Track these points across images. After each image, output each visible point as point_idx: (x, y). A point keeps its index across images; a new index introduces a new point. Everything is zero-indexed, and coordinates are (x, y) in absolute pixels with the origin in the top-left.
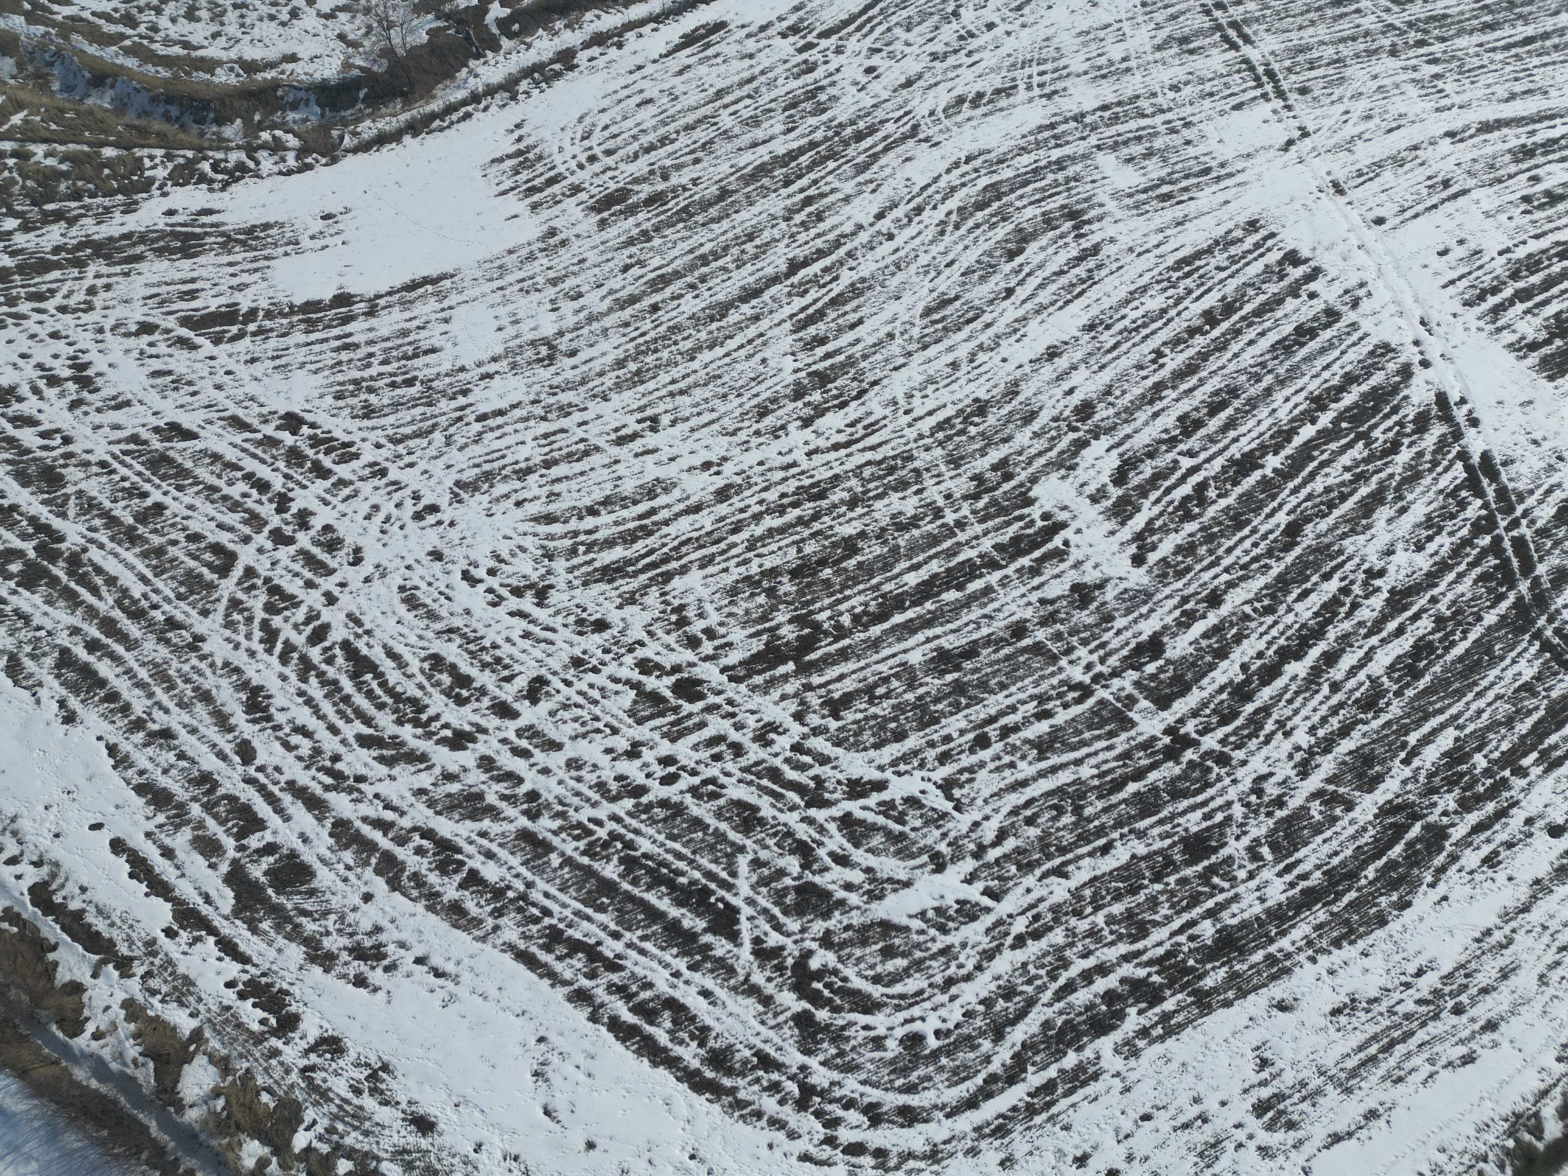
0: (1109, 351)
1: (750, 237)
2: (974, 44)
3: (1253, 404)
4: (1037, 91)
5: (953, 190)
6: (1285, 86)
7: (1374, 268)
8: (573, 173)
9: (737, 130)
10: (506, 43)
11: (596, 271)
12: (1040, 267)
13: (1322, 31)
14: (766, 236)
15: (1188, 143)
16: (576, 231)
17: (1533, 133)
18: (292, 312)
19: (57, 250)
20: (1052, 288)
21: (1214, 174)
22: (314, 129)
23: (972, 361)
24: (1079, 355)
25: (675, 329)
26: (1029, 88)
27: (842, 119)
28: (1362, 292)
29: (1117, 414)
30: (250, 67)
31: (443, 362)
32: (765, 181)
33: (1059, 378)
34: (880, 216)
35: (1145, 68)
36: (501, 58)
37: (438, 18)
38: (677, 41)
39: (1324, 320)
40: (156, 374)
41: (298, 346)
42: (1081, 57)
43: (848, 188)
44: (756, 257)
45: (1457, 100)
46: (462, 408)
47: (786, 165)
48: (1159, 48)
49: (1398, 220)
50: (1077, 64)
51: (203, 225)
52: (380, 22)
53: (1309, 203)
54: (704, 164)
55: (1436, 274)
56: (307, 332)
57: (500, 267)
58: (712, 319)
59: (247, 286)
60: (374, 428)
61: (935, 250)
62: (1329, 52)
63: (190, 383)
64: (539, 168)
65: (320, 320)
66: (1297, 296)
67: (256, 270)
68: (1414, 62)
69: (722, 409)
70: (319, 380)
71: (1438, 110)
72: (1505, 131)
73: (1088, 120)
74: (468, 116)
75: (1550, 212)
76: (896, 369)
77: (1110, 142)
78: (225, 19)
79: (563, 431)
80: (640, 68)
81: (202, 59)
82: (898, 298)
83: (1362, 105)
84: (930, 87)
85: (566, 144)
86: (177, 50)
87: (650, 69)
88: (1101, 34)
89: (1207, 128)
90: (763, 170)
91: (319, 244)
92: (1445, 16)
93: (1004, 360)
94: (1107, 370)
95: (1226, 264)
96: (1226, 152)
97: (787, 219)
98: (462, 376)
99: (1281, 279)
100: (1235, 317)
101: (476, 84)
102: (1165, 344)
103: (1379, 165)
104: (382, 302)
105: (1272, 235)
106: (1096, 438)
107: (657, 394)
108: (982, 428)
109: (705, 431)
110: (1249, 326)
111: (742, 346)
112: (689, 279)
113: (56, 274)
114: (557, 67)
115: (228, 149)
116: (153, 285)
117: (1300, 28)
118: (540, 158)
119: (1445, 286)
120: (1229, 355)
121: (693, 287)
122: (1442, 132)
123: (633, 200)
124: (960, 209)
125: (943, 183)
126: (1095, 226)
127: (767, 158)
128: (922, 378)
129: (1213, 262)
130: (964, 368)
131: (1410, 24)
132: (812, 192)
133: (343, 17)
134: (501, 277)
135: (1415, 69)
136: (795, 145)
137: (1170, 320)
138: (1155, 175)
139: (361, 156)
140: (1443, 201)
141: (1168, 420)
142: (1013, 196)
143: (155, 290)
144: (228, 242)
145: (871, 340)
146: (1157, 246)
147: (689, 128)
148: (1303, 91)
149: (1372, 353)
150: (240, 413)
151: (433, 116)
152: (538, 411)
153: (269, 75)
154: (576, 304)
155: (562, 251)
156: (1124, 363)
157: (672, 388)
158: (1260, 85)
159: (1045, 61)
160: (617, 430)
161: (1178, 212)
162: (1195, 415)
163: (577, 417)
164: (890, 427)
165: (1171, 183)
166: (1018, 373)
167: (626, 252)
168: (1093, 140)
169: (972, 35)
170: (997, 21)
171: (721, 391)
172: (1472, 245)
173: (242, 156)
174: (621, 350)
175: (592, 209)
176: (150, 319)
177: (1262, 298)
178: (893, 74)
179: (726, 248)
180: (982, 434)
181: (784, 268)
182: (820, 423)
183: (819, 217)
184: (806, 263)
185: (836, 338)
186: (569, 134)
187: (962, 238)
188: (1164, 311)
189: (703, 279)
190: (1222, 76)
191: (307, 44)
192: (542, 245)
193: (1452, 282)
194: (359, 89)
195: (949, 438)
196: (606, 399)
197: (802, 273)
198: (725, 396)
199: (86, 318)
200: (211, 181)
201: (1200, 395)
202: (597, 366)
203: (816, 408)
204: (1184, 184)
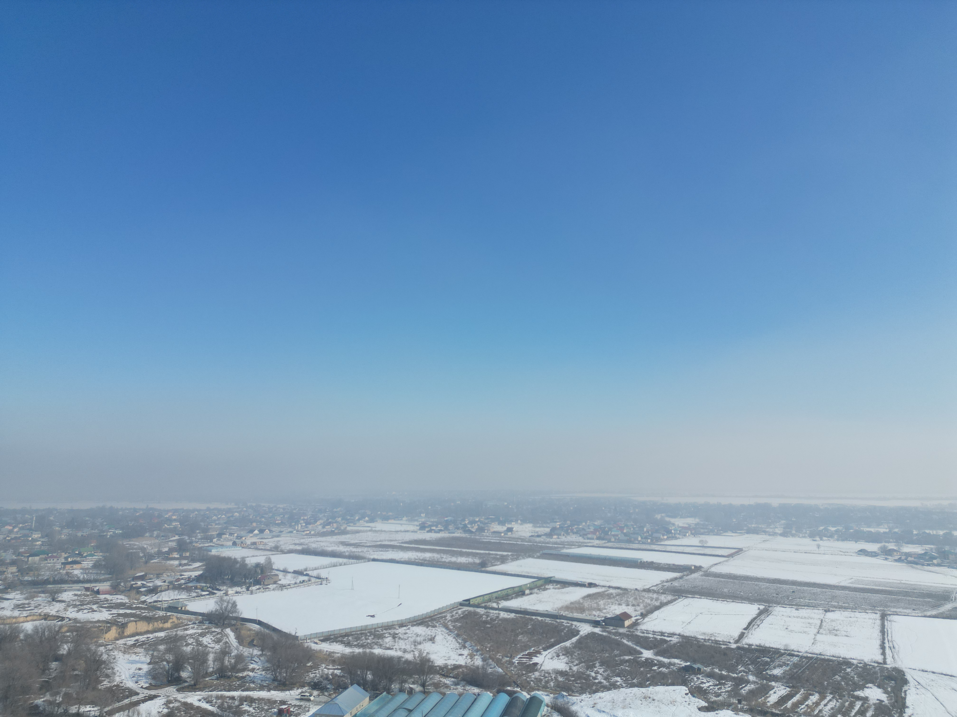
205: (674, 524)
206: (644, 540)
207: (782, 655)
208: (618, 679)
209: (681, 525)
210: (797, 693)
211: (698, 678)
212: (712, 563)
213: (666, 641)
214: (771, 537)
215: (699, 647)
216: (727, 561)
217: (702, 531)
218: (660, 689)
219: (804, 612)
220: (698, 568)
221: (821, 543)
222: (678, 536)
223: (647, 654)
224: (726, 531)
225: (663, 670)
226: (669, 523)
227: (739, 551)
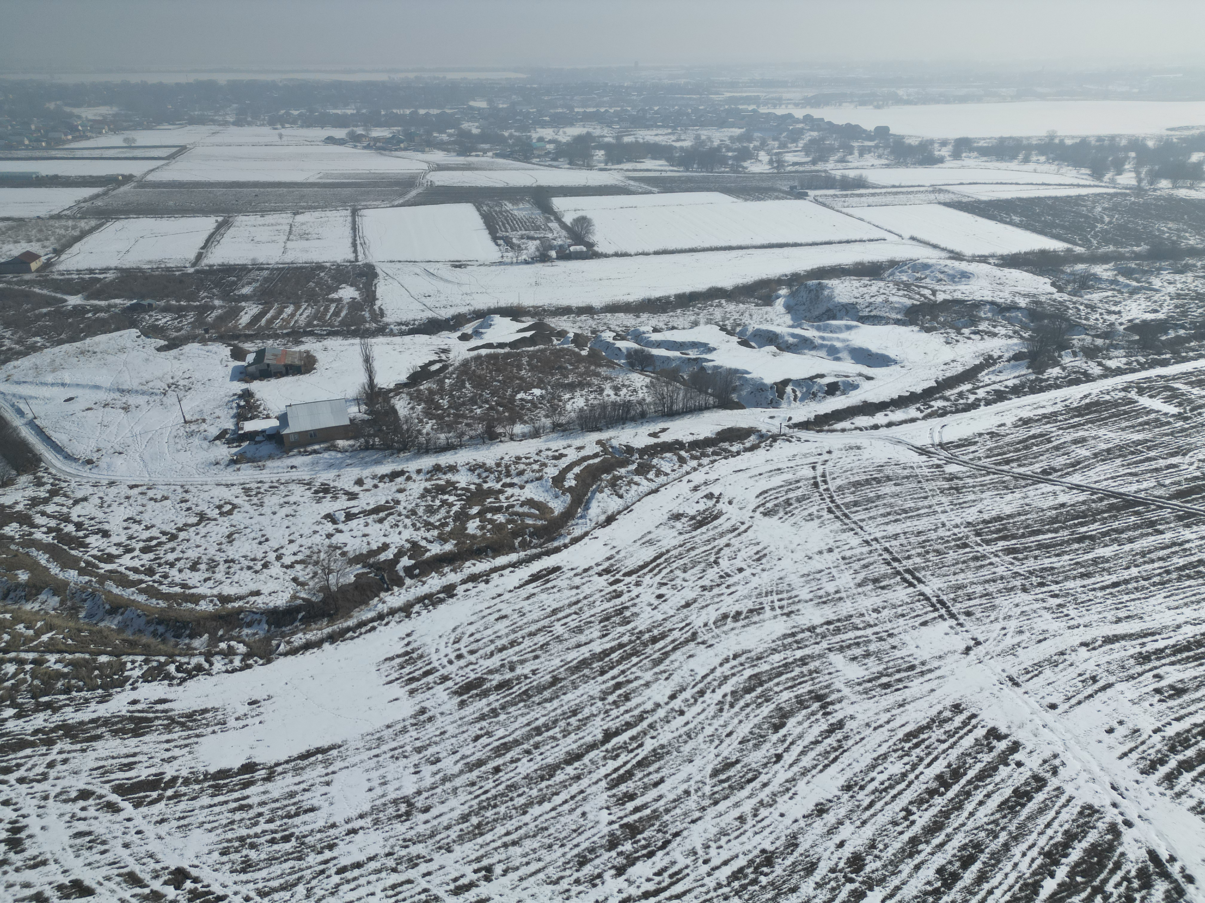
0: (867, 808)
1: (574, 713)
2: (731, 581)
3: (997, 858)
4: (779, 611)
5: (726, 678)
6: (954, 610)
7: (1060, 743)
8: (444, 667)
9: (566, 636)
10: (408, 581)
11: (453, 740)
12: (800, 737)
13: (970, 576)
14: (586, 712)
15: (894, 647)
16: (441, 710)
17: (1143, 644)
18: (205, 779)
19: (36, 732)
20: (812, 754)
21: (918, 670)
22: (260, 640)
23: (755, 815)
24: (842, 812)
25: (512, 787)
26: (773, 609)
27: (642, 628)
28: (1057, 762)
29: (885, 866)
30: (224, 599)
31: (318, 820)
32: (586, 671)
33: (830, 832)
34: (673, 697)
35: (853, 597)
36: (403, 591)
37: (364, 567)
38: (527, 578)
39: (1034, 785)
40: (80, 835)
41: (202, 807)
42: (806, 590)
43: (648, 676)
44: (578, 728)
45: (1081, 621)
46: (326, 862)
47: (602, 660)
48: (859, 585)
49: (1067, 706)
50: (804, 594)
51: (157, 711)
52: (323, 570)
53: (995, 692)
54: (542, 659)
55: (1110, 747)
56: (213, 796)
57: (379, 739)
58: (542, 778)
59: (175, 758)
60: (247, 882)
61: (717, 723)
62: (979, 589)
63: (104, 843)
64: (420, 664)
65: (226, 785)
66: (1007, 765)
67: (186, 746)
68: (1041, 596)
69: (548, 859)
70: (212, 837)
71: (1069, 628)
72: (1123, 643)
73: (818, 631)
74: (374, 629)
75: (1179, 701)
76: (693, 822)
77: (837, 646)
78: (217, 570)
79: (409, 882)
80: (500, 595)
81: (193, 595)
82: (691, 761)
83: (1013, 625)
84: (703, 607)
85: (442, 647)
86: (178, 589)
87: (507, 596)
88: (818, 576)
89: (906, 637)
90: (584, 663)
91: (241, 723)
92: (1053, 568)
93: (782, 815)
94: (868, 826)
95: (944, 737)
96: (923, 654)
97: (603, 699)
98: (332, 832)
99: (991, 749)
100: (963, 781)
101: (383, 608)
102: (911, 803)
103: (1039, 665)
104: (279, 769)
105: (974, 716)
106: (871, 889)
107: (493, 845)
108: (771, 877)
109: (532, 879)
110: (976, 788)
111: (566, 802)
112: (525, 746)
113: (28, 751)
114: (442, 596)
115: (194, 655)
116: (102, 759)
117: (955, 574)
118: (421, 657)
119: (1121, 758)
120: (966, 814)
121: (528, 752)
122: (1078, 642)
123: (487, 685)
124: (733, 693)
125: (718, 673)
126: (837, 706)
127: (587, 655)
128: (715, 830)
129: (934, 737)
130: (750, 822)
131: (1030, 572)
132: (621, 679)
133: (298, 567)
134: (378, 746)
135: (1043, 600)
136: (608, 646)
137: (911, 783)
138: (875, 670)
139: (290, 658)
140: (1096, 692)
141: (928, 873)
142: (771, 684)
143: (101, 763)
144: (172, 723)
145: (671, 796)
146: (888, 722)
147: (531, 634)
148: (968, 614)
149: (1081, 813)
150: (137, 869)
151: (348, 629)
152: (391, 862)
153: (236, 605)
154: (434, 768)
155: (428, 726)
156: (882, 819)
157: (506, 839)
158: (936, 610)
159: (781, 592)
160: (455, 880)
161: (898, 697)
162: (950, 868)
163: (423, 868)
164: (692, 877)
165: (888, 675)
166: (795, 827)
167: (478, 725)
168: (824, 644)
169: (729, 575)
170: (745, 567)
171: (547, 841)
172: (1130, 725)
173: (201, 660)
174: (466, 806)
175: (455, 693)
176: (89, 787)
177: (979, 766)
178: (676, 599)
179: (555, 722)
180: (772, 883)
181: (600, 737)
182: (632, 872)
183: (627, 698)
184: (617, 733)
185: (643, 795)
186: (445, 639)
187: (737, 714)
188: (904, 775)
189: (536, 746)
190: (907, 603)
191: (269, 584)
192: (413, 721)
193: (1125, 755)
194: (299, 612)
195: (744, 887)
196: (449, 850)
197: (614, 741)
198: (550, 846)
199: (38, 787)
200: (174, 678)
201: (951, 848)
202: (445, 820)
203: (627, 857)
204: (898, 676)
205: (79, 117)
206: (35, 144)
207: (250, 270)
208: (38, 339)
209: (91, 117)
210: (270, 309)
211: (151, 316)
212: (146, 170)
213: (99, 280)
214: (221, 128)
215: (147, 278)
216: (167, 164)
217: (125, 124)
218: (102, 339)
219: (270, 218)
220: (128, 179)
221: (283, 131)
222: (89, 134)
223: (74, 300)
224: (159, 124)
225: (102, 315)
226: (71, 115)
227: (182, 149)
